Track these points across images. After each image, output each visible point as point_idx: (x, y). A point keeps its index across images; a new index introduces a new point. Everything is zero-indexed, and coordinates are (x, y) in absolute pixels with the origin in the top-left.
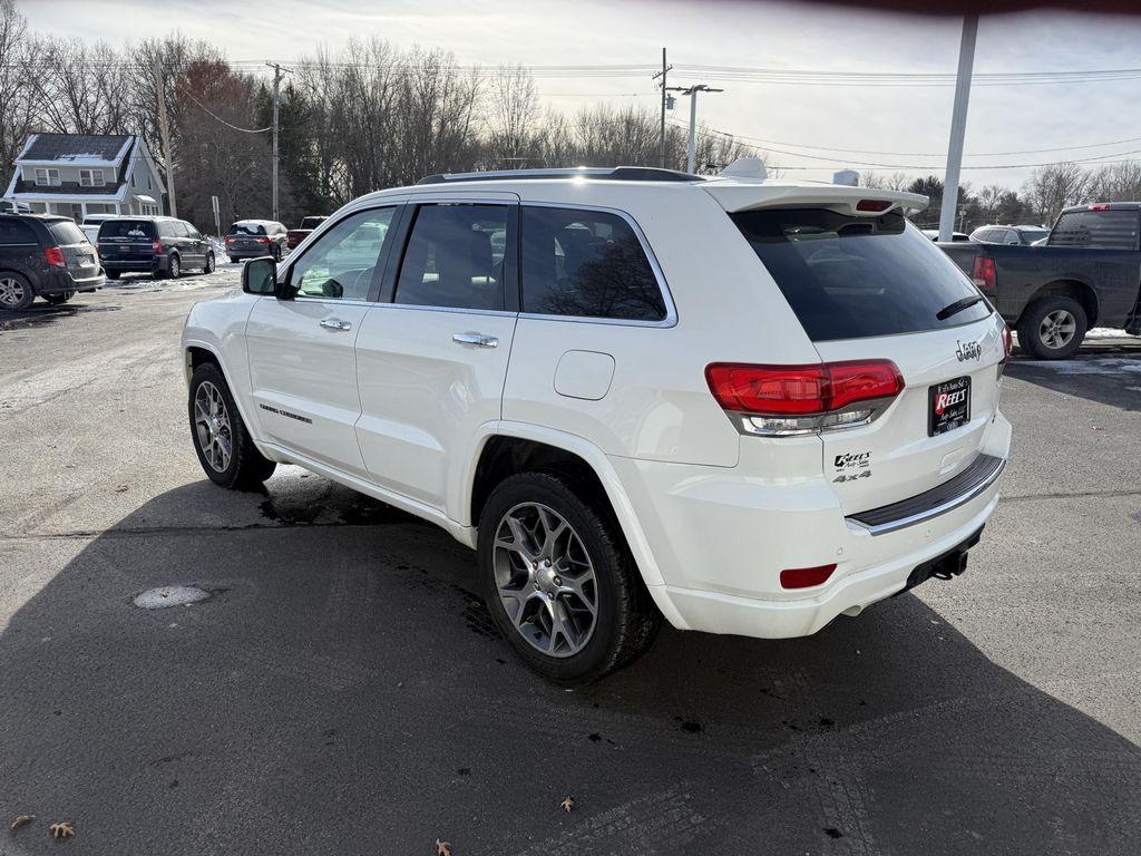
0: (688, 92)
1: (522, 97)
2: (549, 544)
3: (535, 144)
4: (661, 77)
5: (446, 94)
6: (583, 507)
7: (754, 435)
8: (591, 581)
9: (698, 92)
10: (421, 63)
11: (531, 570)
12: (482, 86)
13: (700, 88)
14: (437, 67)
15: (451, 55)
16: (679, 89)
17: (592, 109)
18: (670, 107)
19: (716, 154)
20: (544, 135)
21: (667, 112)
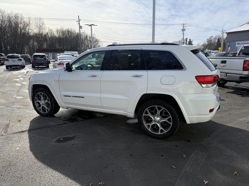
0: (90, 25)
1: (41, 25)
2: (158, 113)
3: (45, 35)
4: (78, 22)
5: (21, 23)
6: (168, 105)
7: (205, 87)
8: (170, 118)
9: (92, 26)
10: (13, 16)
11: (153, 119)
12: (31, 22)
13: (93, 25)
14: (18, 17)
15: (22, 14)
16: (88, 25)
17: (59, 28)
18: (81, 28)
19: (88, 38)
20: (48, 33)
21: (80, 29)
